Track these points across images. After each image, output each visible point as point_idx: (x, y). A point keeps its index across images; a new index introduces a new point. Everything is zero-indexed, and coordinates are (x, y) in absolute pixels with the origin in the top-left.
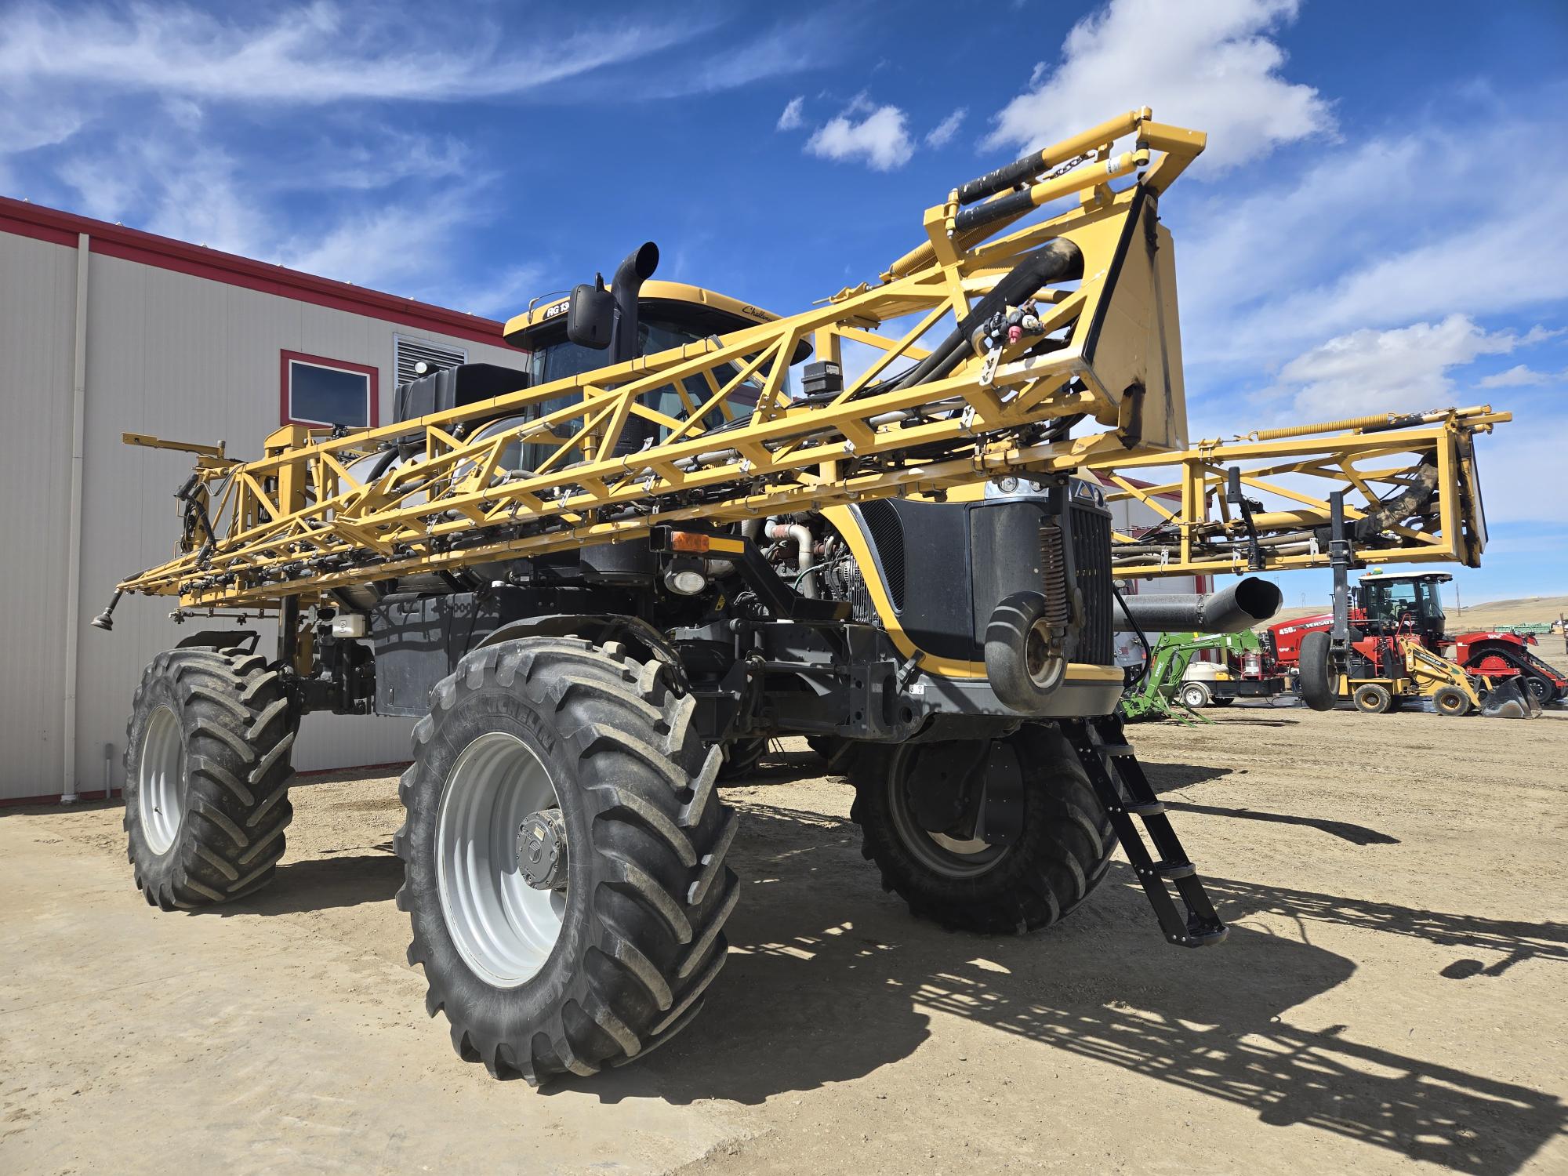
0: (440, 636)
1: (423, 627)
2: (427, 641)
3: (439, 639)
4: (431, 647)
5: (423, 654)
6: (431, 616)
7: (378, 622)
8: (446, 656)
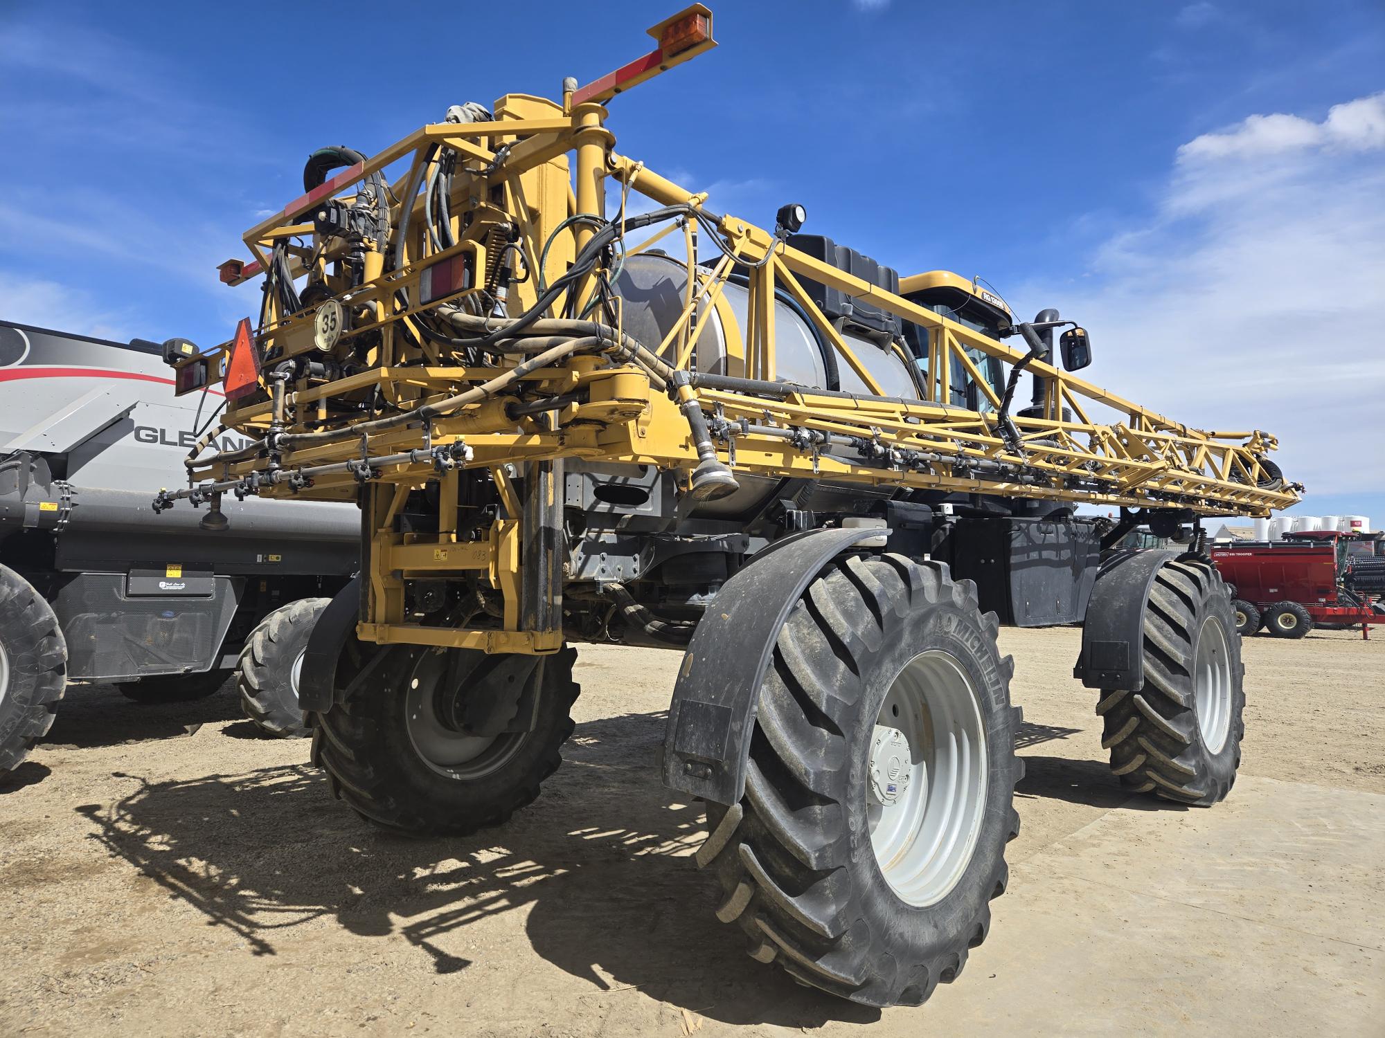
0: (1070, 555)
1: (1057, 547)
2: (1058, 559)
3: (1069, 558)
4: (1060, 564)
5: (1054, 570)
6: (1063, 539)
7: (1020, 538)
8: (1071, 571)
